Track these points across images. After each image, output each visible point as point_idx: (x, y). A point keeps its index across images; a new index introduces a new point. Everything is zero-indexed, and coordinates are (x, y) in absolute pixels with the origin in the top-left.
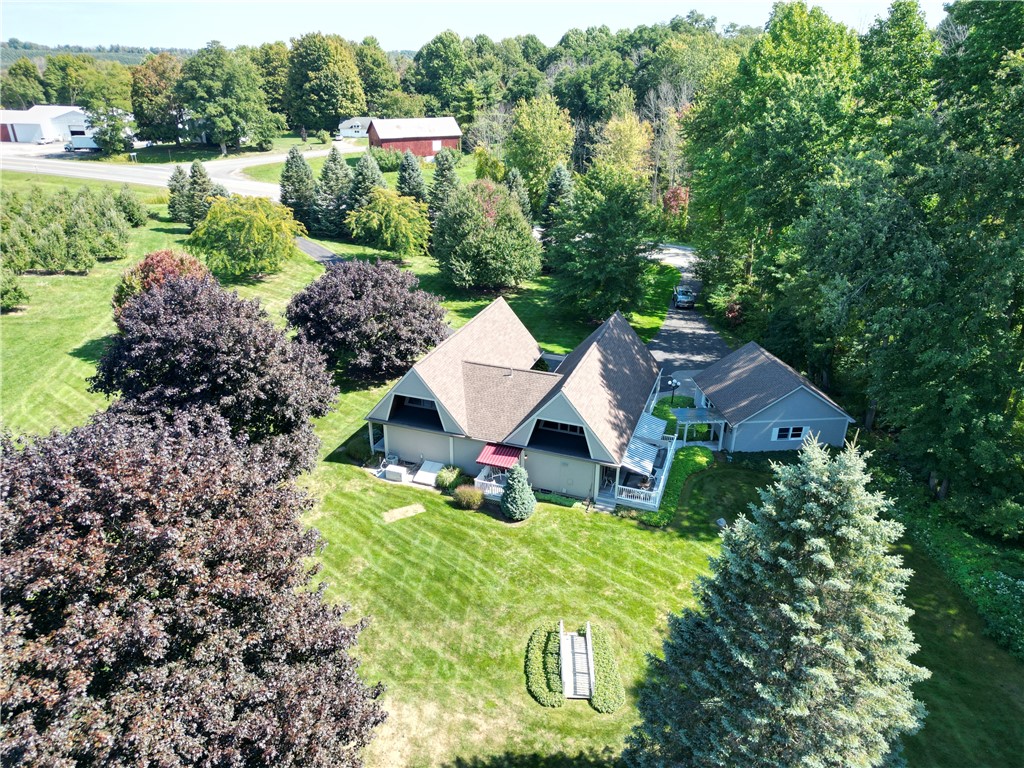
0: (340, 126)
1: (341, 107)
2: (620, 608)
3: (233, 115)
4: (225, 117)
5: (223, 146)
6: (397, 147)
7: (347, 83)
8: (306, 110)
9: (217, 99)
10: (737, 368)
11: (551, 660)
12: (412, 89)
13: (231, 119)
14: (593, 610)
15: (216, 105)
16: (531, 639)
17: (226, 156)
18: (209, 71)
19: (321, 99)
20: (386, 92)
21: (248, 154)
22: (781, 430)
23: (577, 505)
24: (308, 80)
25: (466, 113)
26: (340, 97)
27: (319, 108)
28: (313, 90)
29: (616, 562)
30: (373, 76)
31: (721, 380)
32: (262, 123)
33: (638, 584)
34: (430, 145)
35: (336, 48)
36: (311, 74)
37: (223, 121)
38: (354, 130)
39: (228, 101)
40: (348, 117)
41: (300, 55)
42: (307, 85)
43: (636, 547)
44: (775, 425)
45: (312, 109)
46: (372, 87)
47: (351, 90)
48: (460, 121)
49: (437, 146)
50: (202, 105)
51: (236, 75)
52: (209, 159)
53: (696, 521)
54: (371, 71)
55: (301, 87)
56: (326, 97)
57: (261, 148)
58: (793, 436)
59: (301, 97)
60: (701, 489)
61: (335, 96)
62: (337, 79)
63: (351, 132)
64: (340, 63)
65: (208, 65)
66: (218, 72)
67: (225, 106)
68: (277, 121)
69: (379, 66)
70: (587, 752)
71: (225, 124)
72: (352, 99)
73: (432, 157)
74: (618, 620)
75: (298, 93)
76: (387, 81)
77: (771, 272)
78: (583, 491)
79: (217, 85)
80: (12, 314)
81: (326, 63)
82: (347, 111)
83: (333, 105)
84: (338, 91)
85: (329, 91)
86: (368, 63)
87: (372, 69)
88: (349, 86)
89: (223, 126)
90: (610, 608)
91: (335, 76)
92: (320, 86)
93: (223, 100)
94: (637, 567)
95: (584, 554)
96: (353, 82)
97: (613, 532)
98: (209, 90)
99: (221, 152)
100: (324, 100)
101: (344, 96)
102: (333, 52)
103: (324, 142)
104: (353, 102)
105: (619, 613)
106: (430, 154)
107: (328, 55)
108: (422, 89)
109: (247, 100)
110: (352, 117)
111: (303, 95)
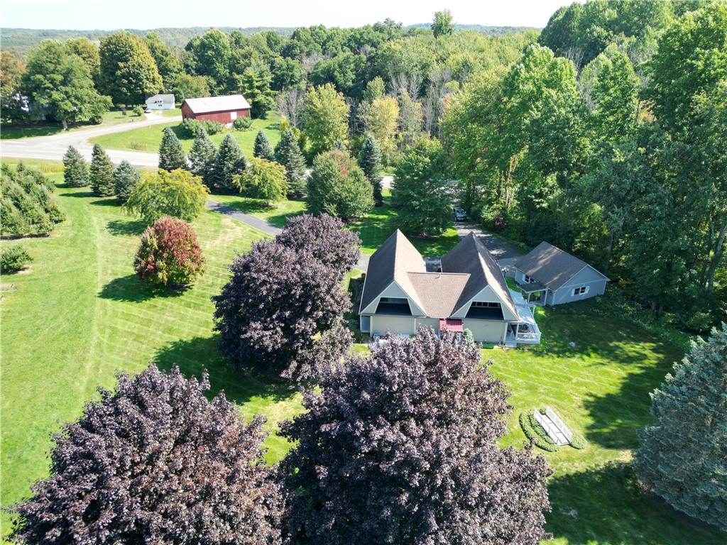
0: (146, 101)
1: (146, 88)
2: (552, 397)
3: (72, 99)
4: (67, 101)
5: (64, 123)
6: (207, 119)
7: (148, 70)
8: (119, 90)
9: (59, 88)
10: (542, 259)
11: (538, 429)
12: (193, 72)
13: (71, 102)
14: (541, 401)
15: (59, 92)
16: (520, 421)
17: (67, 130)
18: (52, 67)
19: (130, 82)
20: (174, 75)
21: (83, 127)
22: (576, 290)
23: (496, 347)
24: (119, 68)
25: (249, 91)
26: (145, 81)
27: (129, 89)
28: (123, 76)
29: (535, 374)
30: (163, 63)
31: (534, 267)
32: (93, 103)
33: (553, 383)
34: (229, 116)
35: (137, 44)
36: (121, 64)
37: (66, 104)
38: (157, 104)
39: (68, 89)
40: (151, 95)
41: (109, 50)
42: (119, 73)
43: (541, 365)
44: (573, 288)
45: (124, 90)
46: (164, 71)
47: (152, 75)
48: (247, 97)
49: (234, 116)
50: (48, 93)
51: (74, 69)
52: (55, 133)
53: (560, 347)
54: (162, 60)
55: (113, 74)
56: (134, 81)
57: (93, 122)
58: (582, 292)
59: (114, 81)
60: (550, 328)
61: (141, 80)
62: (141, 67)
63: (156, 106)
64: (141, 55)
65: (50, 62)
66: (59, 68)
67: (66, 93)
68: (105, 102)
69: (167, 55)
70: (588, 468)
71: (68, 106)
72: (154, 81)
73: (231, 124)
74: (556, 403)
75: (111, 78)
76: (174, 67)
77: (532, 199)
78: (497, 339)
79: (59, 78)
80: (21, 272)
81: (131, 56)
82: (151, 90)
83: (140, 86)
84: (143, 76)
85: (136, 76)
86: (159, 53)
87: (163, 58)
88: (150, 72)
89: (66, 108)
90: (548, 398)
91: (139, 65)
92: (129, 73)
93: (64, 89)
94: (547, 375)
95: (517, 373)
96: (153, 69)
97: (523, 358)
98: (52, 81)
99: (62, 127)
100: (133, 83)
101: (147, 79)
102: (135, 47)
103: (139, 115)
104: (154, 84)
105: (554, 400)
106: (230, 122)
107: (132, 50)
108: (200, 72)
109: (82, 87)
110: (154, 94)
111: (115, 80)
